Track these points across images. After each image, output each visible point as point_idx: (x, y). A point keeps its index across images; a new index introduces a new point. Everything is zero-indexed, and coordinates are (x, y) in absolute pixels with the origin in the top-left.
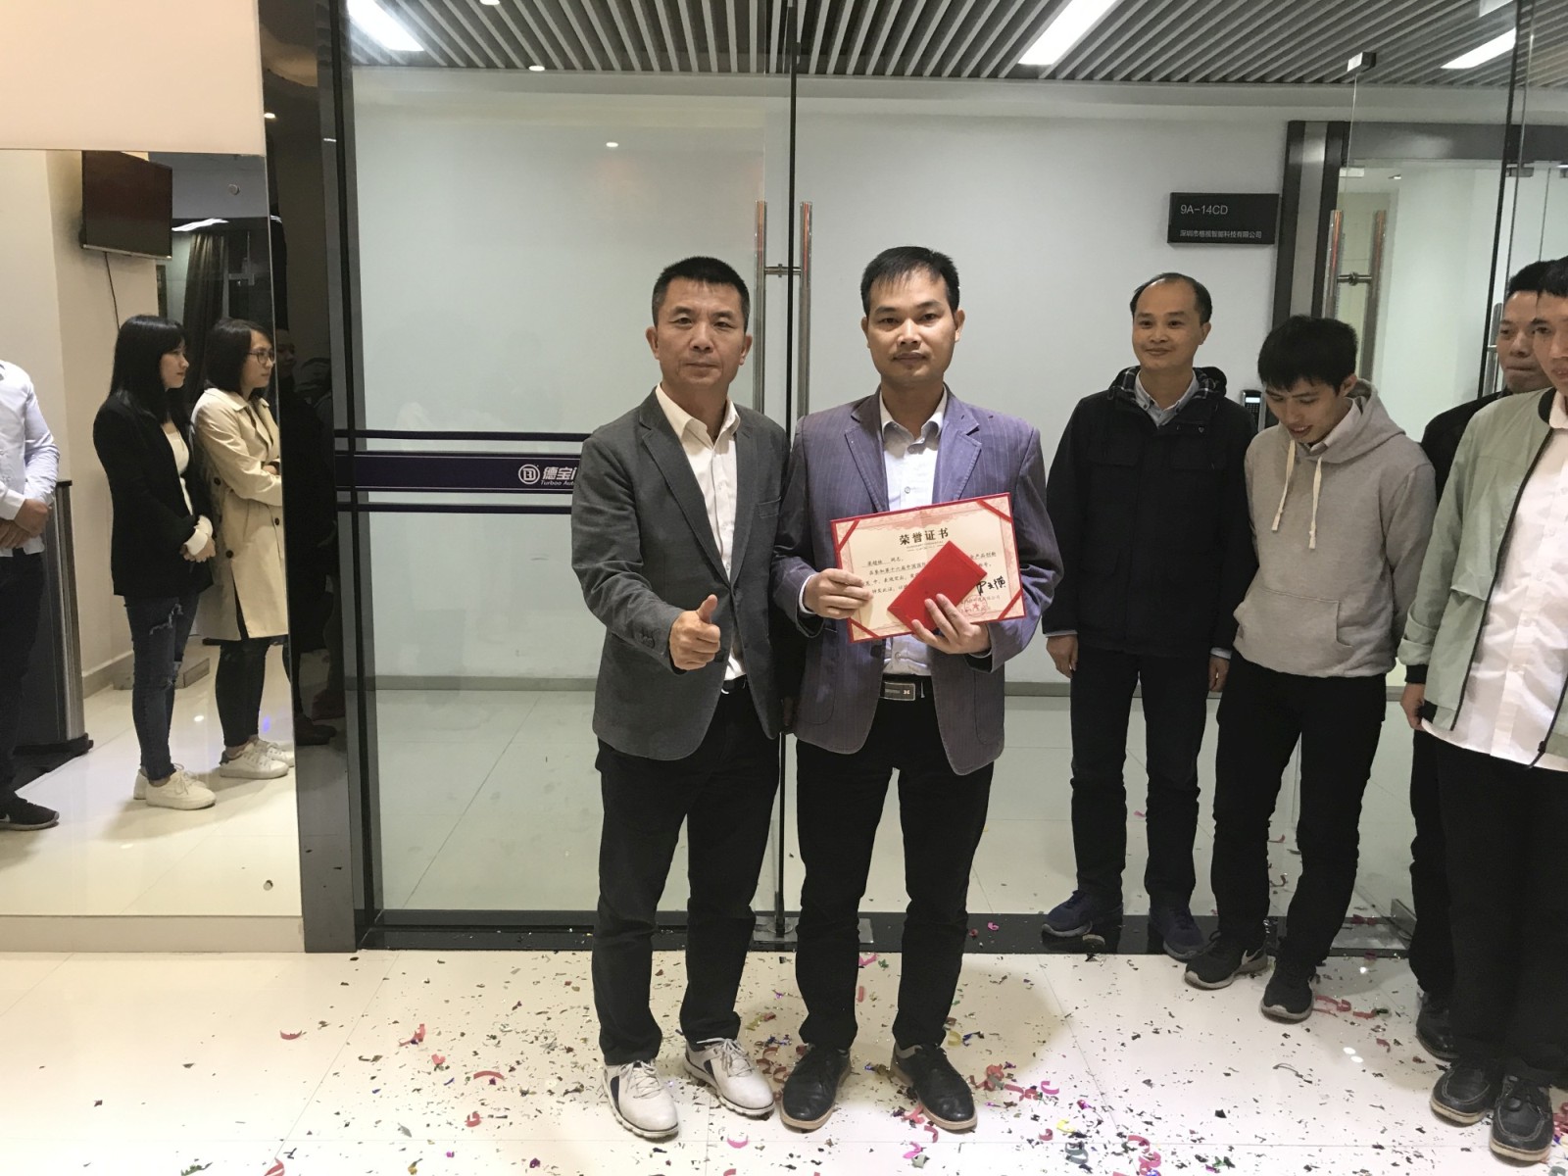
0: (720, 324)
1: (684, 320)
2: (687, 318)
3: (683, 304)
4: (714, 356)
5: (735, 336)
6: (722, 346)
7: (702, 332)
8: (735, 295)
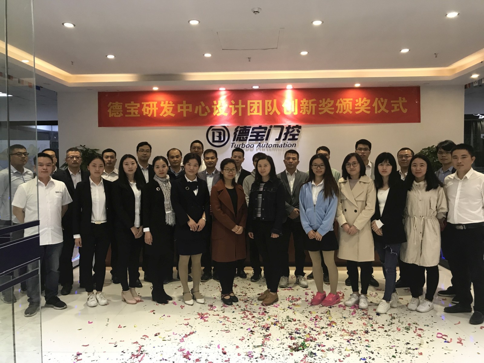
0: (294, 159)
1: (288, 159)
2: (289, 158)
3: (288, 156)
4: (293, 163)
5: (296, 161)
6: (294, 162)
7: (291, 160)
8: (296, 155)
